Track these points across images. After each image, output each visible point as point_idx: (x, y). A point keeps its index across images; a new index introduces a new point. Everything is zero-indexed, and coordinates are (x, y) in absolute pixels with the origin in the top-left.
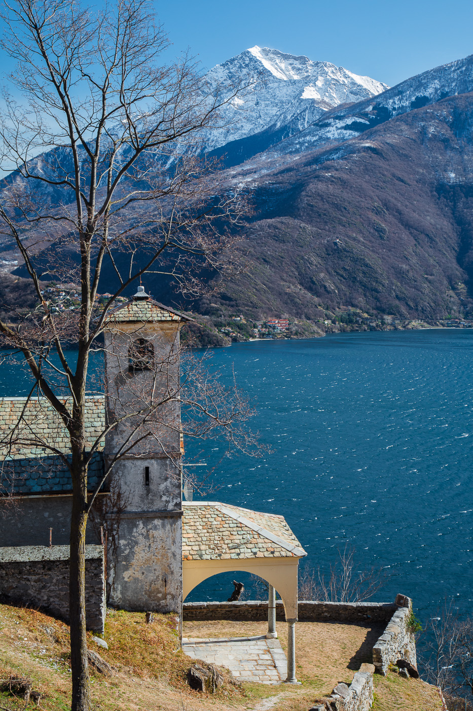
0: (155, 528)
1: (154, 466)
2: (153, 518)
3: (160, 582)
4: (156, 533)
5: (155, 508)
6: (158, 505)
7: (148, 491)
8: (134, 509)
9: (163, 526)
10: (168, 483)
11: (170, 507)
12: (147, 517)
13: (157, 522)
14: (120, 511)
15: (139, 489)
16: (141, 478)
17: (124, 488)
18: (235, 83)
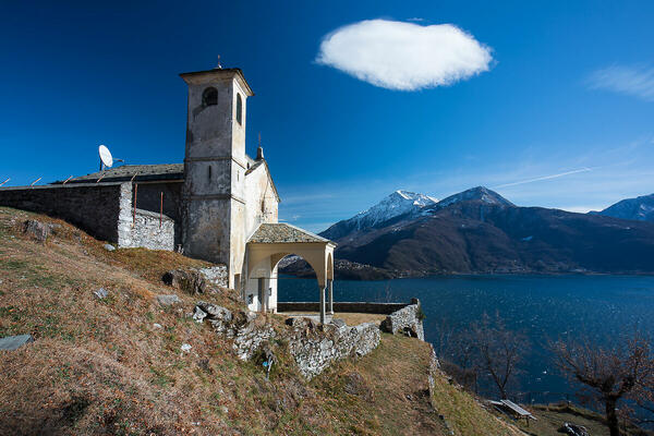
0: (214, 206)
1: (215, 165)
2: (212, 199)
3: (216, 242)
4: (214, 209)
5: (213, 193)
6: (216, 191)
7: (210, 182)
8: (200, 193)
9: (219, 204)
10: (223, 176)
11: (224, 192)
12: (208, 198)
13: (215, 202)
14: (192, 194)
15: (205, 180)
16: (206, 173)
17: (195, 179)
18: (393, 200)
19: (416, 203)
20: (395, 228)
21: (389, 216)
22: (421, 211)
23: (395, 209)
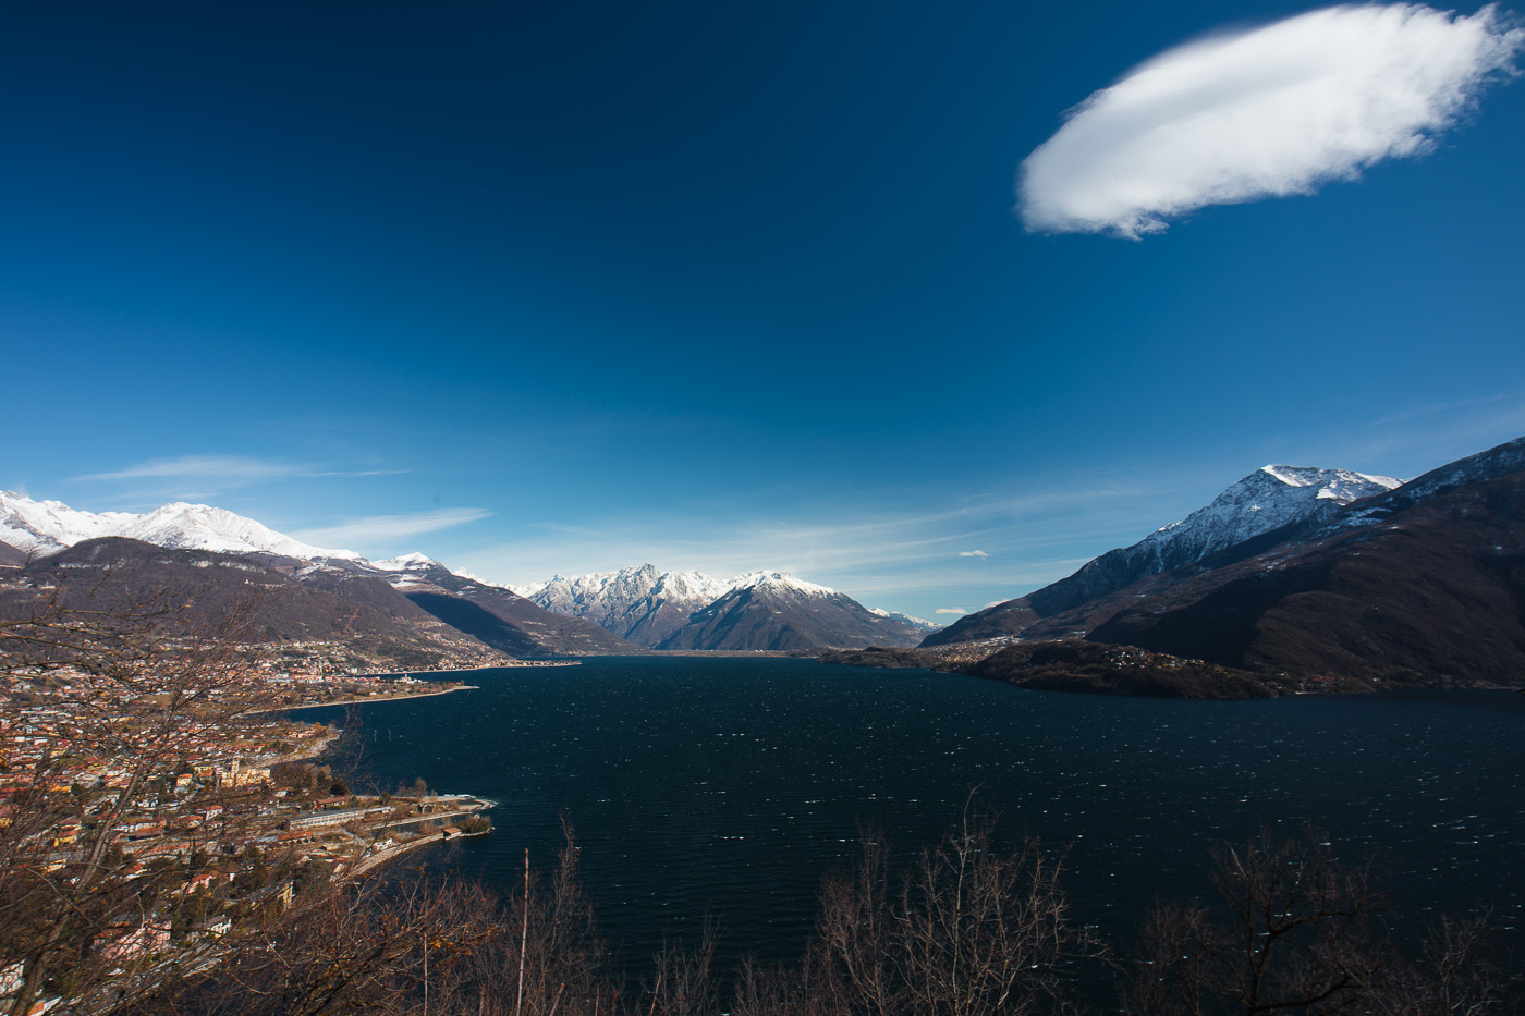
18: (1253, 493)
19: (1324, 494)
20: (1269, 564)
21: (1242, 533)
22: (1344, 512)
23: (1260, 513)
